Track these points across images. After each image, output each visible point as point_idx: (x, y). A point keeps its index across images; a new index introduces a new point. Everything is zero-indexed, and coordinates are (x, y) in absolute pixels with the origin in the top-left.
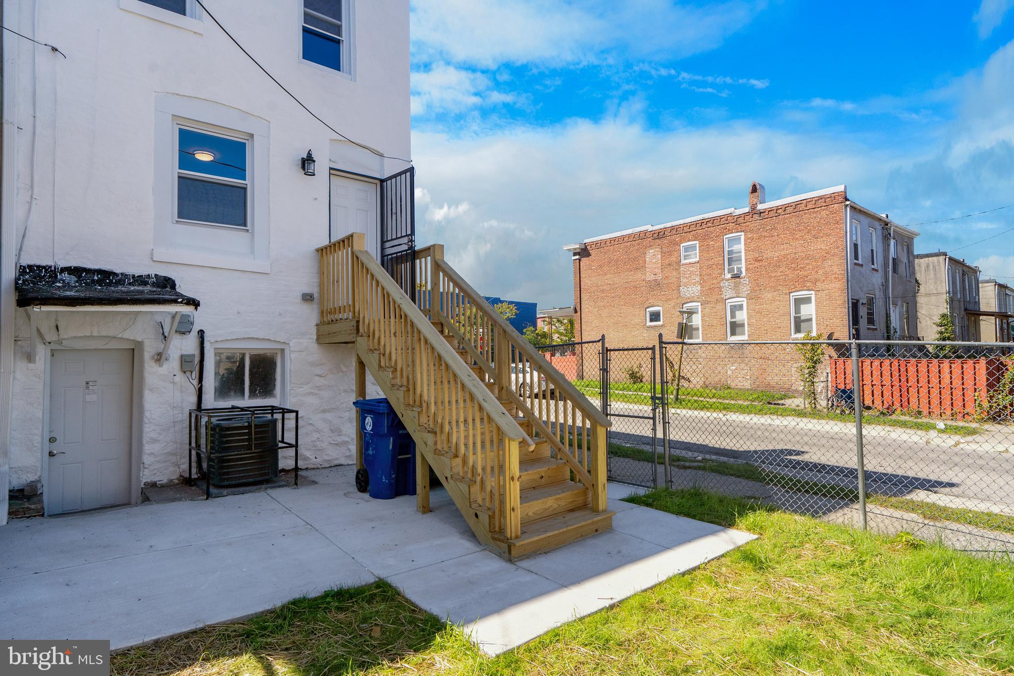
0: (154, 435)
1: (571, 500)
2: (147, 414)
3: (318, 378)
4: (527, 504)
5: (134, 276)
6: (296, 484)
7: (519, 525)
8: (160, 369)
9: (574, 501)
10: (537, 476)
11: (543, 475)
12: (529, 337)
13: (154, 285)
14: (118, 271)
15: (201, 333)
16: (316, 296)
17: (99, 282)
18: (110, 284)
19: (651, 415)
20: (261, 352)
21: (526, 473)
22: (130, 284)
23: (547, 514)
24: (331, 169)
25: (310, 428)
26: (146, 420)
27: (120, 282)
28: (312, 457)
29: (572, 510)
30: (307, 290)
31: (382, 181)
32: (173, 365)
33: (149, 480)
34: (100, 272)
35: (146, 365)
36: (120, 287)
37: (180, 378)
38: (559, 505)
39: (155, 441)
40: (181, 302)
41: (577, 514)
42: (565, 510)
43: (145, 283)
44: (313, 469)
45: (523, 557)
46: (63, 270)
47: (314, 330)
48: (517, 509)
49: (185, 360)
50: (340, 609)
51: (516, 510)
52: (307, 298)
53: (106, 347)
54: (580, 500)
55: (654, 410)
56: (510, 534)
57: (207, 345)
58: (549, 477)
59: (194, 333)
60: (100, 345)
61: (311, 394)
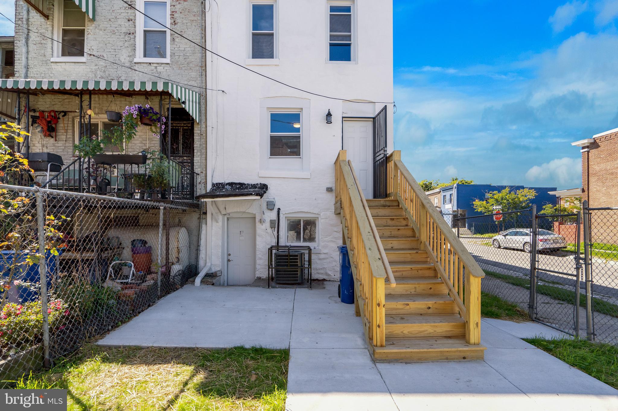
0: (260, 256)
1: (451, 329)
2: (257, 247)
3: (335, 233)
4: (402, 325)
5: (252, 185)
6: (311, 288)
7: (384, 338)
8: (262, 226)
9: (451, 331)
10: (424, 306)
11: (431, 306)
12: (547, 211)
13: (259, 188)
14: (246, 183)
15: (279, 209)
16: (334, 188)
17: (239, 188)
18: (242, 189)
19: (575, 273)
20: (309, 219)
21: (413, 303)
22: (250, 188)
23: (422, 336)
24: (343, 117)
25: (332, 259)
26: (257, 249)
27: (246, 188)
28: (332, 275)
29: (449, 337)
30: (329, 186)
31: (374, 118)
32: (267, 224)
33: (258, 276)
34: (240, 184)
35: (257, 224)
36: (246, 190)
37: (270, 230)
38: (435, 331)
39: (260, 259)
40: (254, 195)
41: (450, 341)
42: (441, 335)
43: (256, 187)
44: (333, 281)
45: (385, 361)
46: (227, 184)
47: (333, 207)
48: (383, 327)
49: (272, 222)
50: (253, 358)
51: (381, 327)
52: (329, 190)
53: (242, 216)
54: (457, 331)
55: (577, 269)
56: (376, 342)
57: (281, 215)
58: (436, 309)
59: (275, 211)
60: (239, 215)
61: (332, 241)
